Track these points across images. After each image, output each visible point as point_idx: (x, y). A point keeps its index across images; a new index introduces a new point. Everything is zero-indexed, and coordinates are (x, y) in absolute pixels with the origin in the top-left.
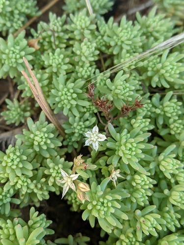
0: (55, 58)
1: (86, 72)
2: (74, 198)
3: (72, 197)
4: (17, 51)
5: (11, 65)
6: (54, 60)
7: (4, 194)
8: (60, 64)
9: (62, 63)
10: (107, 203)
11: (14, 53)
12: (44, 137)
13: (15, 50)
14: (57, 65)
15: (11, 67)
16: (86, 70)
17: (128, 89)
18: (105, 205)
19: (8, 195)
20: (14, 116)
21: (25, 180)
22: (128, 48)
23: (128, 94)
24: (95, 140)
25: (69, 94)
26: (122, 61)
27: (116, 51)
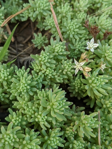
0: (65, 8)
2: (76, 83)
3: (75, 83)
4: (44, 3)
5: (40, 11)
6: (64, 9)
7: (39, 77)
8: (67, 12)
9: (68, 12)
10: (100, 80)
11: (42, 3)
12: (60, 48)
13: (43, 2)
14: (66, 12)
15: (40, 12)
17: (108, 22)
18: (99, 80)
19: (41, 78)
20: (39, 42)
21: (51, 70)
22: (106, 3)
23: (108, 25)
24: (92, 47)
25: (74, 25)
26: (103, 9)
27: (99, 5)
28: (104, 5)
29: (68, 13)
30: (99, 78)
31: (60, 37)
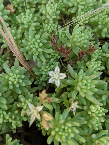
0: (26, 17)
1: (51, 27)
6: (25, 19)
9: (32, 21)
14: (28, 23)
16: (50, 26)
17: (83, 38)
18: (66, 131)
22: (83, 7)
23: (83, 41)
24: (57, 78)
25: (36, 43)
26: (78, 17)
27: (73, 11)
28: (80, 10)
29: (31, 23)
30: (66, 128)
31: (18, 60)
